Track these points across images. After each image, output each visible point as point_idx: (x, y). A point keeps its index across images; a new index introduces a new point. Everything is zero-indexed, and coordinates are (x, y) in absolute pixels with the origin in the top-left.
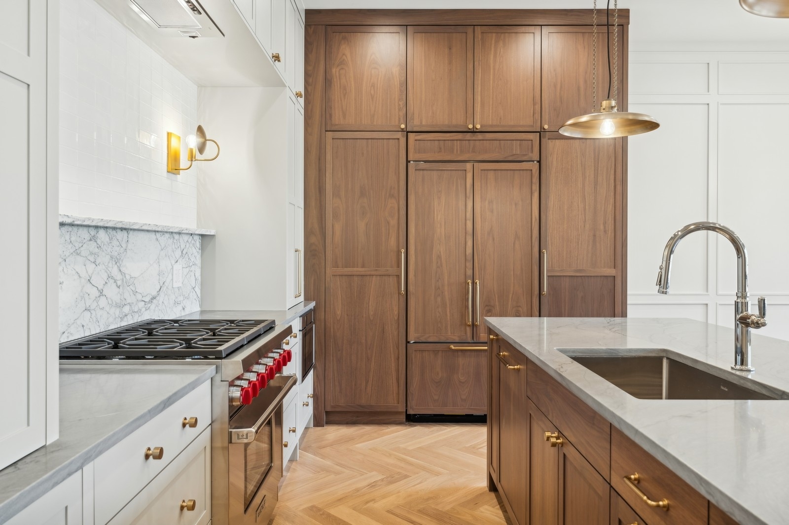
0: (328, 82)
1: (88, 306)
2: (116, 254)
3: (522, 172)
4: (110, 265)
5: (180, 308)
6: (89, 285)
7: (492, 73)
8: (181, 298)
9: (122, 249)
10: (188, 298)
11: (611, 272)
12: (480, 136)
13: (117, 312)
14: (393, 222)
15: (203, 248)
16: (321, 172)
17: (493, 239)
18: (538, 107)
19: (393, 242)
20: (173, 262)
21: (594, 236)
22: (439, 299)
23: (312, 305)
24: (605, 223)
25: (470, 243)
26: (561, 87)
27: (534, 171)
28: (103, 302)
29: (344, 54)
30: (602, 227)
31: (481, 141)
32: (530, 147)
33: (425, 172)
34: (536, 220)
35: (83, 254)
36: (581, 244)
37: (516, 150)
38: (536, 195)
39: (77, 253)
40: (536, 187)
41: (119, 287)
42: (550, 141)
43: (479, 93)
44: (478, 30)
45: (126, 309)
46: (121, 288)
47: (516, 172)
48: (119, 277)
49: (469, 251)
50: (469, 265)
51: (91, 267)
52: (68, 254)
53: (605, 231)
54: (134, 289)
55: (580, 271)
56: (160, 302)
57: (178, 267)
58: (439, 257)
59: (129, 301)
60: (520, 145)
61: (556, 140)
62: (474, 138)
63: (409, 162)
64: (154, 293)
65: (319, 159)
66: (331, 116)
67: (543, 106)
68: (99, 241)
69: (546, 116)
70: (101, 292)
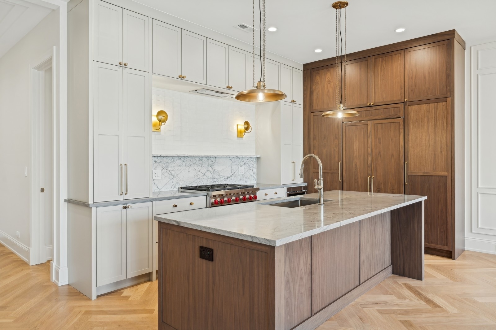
0: (312, 93)
1: (199, 178)
2: (210, 164)
3: (395, 123)
4: (208, 167)
5: (244, 181)
6: (199, 172)
7: (379, 77)
8: (245, 178)
9: (213, 163)
10: (249, 178)
11: (445, 173)
12: (374, 108)
13: (211, 180)
14: (337, 150)
15: (257, 161)
16: (309, 129)
17: (381, 157)
18: (403, 90)
19: (336, 158)
20: (239, 166)
21: (435, 154)
22: (356, 184)
23: (306, 184)
24: (441, 148)
25: (370, 159)
26: (415, 78)
27: (401, 122)
28: (205, 177)
29: (317, 80)
30: (439, 149)
31: (375, 110)
32: (399, 111)
33: (350, 127)
34: (402, 146)
35: (197, 164)
36: (427, 159)
37: (392, 112)
38: (402, 134)
39: (195, 164)
40: (402, 131)
41: (212, 173)
42: (409, 106)
43: (374, 88)
44: (373, 58)
45: (215, 180)
46: (213, 173)
47: (392, 123)
48: (212, 170)
49: (369, 162)
50: (370, 169)
51: (200, 168)
52: (191, 164)
53: (441, 152)
54: (219, 174)
55: (426, 173)
56: (232, 179)
57: (243, 168)
58: (356, 165)
59: (216, 177)
60: (394, 110)
61: (413, 106)
62: (371, 109)
63: (343, 123)
64: (229, 176)
65: (308, 125)
66: (313, 106)
67: (405, 89)
68: (203, 160)
69: (407, 94)
70: (204, 174)
